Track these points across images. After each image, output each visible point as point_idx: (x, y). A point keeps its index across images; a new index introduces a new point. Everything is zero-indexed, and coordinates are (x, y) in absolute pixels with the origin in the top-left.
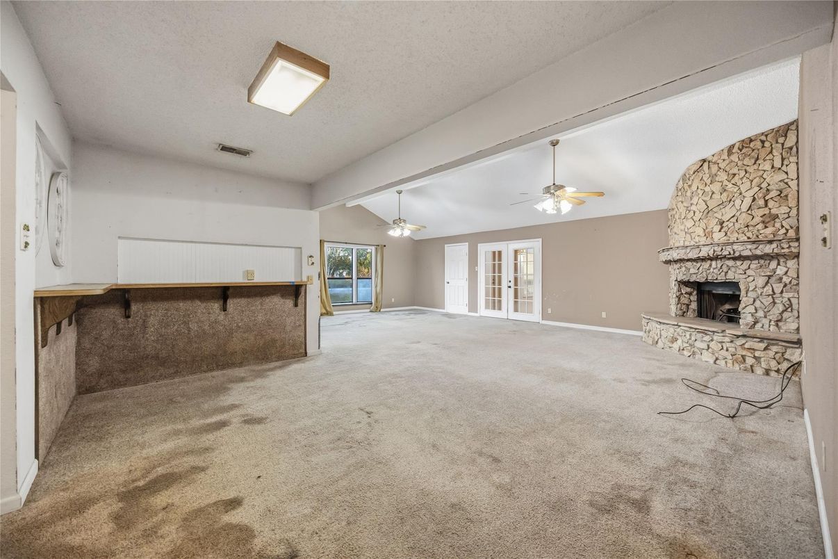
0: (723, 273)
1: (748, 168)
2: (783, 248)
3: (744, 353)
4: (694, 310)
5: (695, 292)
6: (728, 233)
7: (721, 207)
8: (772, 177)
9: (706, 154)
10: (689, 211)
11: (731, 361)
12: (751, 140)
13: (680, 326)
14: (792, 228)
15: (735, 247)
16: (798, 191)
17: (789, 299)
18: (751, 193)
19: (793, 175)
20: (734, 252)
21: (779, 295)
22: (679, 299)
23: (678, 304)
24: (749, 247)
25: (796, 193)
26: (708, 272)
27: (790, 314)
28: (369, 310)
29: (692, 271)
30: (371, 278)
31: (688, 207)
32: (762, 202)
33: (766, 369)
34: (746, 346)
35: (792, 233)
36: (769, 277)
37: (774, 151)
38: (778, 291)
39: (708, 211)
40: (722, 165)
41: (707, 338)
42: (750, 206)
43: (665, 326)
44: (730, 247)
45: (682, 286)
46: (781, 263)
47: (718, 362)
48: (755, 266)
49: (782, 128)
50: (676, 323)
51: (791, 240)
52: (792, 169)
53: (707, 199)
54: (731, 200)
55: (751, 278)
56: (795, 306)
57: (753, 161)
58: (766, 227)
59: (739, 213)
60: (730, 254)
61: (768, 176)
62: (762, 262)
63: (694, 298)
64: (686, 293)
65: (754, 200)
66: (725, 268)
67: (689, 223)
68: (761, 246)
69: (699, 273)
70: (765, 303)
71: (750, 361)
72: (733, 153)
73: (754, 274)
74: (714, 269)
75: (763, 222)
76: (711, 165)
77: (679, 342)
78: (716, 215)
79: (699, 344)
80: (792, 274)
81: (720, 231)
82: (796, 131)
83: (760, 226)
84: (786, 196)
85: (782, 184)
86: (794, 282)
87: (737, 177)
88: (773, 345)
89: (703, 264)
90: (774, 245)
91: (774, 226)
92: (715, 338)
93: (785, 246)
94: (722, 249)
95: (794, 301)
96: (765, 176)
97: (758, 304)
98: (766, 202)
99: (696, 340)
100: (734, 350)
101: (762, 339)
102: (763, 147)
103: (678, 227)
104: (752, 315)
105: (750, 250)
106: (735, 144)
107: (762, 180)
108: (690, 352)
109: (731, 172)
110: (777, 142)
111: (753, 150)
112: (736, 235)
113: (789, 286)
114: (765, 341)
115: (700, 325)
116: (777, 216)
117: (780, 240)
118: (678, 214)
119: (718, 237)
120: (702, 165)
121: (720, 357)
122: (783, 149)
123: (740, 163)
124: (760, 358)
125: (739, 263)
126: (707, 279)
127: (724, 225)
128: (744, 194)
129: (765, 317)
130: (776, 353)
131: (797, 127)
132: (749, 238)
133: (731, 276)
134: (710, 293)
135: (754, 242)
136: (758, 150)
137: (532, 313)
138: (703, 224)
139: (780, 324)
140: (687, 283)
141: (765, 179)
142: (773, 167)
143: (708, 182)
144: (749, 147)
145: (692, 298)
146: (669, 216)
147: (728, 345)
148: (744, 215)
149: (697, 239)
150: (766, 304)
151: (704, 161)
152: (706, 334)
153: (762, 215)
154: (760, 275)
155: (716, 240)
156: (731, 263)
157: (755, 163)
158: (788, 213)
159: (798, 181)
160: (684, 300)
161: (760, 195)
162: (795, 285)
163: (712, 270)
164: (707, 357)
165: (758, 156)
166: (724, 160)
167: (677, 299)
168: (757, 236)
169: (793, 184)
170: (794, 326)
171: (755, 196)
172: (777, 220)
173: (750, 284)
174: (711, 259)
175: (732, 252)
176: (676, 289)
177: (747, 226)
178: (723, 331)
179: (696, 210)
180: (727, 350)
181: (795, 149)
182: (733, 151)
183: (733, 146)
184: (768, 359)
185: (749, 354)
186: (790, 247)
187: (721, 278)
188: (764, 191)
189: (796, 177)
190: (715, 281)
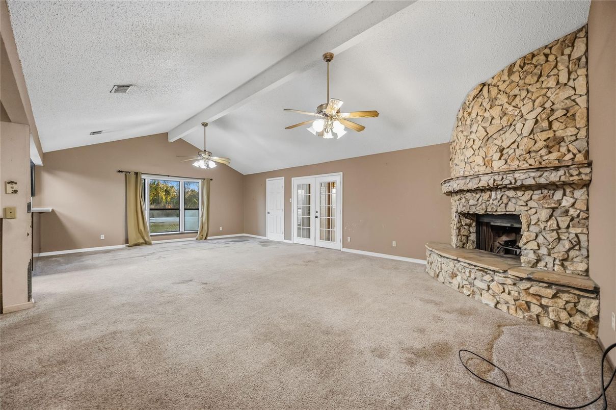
0: (503, 205)
1: (530, 88)
2: (572, 176)
3: (529, 299)
4: (473, 242)
5: (474, 224)
6: (509, 161)
7: (501, 132)
8: (557, 94)
9: (486, 78)
10: (469, 140)
11: (513, 307)
12: (533, 56)
13: (459, 261)
14: (580, 152)
15: (517, 175)
16: (588, 109)
17: (576, 235)
18: (533, 115)
19: (582, 90)
20: (516, 182)
21: (564, 230)
22: (459, 231)
23: (458, 236)
24: (533, 174)
25: (586, 111)
26: (488, 203)
27: (577, 253)
28: (195, 238)
29: (472, 202)
30: (198, 209)
31: (467, 136)
32: (545, 124)
33: (554, 321)
34: (531, 291)
35: (580, 158)
36: (554, 209)
37: (559, 64)
38: (563, 225)
39: (488, 138)
40: (502, 87)
41: (487, 278)
42: (532, 130)
43: (445, 259)
44: (511, 175)
45: (462, 218)
46: (567, 193)
47: (499, 306)
48: (538, 196)
49: (569, 37)
50: (456, 258)
51: (581, 166)
52: (581, 84)
53: (487, 125)
54: (511, 124)
55: (534, 211)
56: (584, 244)
57: (536, 78)
58: (550, 152)
59: (520, 138)
60: (511, 183)
61: (552, 94)
62: (545, 192)
63: (473, 229)
64: (466, 225)
65: (537, 122)
66: (505, 200)
67: (469, 153)
68: (546, 174)
69: (479, 205)
70: (549, 239)
71: (536, 310)
72: (513, 72)
73: (537, 206)
74: (493, 200)
75: (547, 147)
76: (491, 88)
77: (459, 278)
78: (496, 142)
79: (478, 283)
80: (581, 205)
81: (500, 159)
82: (585, 39)
83: (543, 152)
84: (574, 115)
85: (568, 101)
86: (583, 215)
87: (518, 99)
88: (563, 292)
89: (482, 195)
90: (561, 172)
91: (559, 151)
92: (496, 278)
93: (575, 172)
94: (503, 178)
95: (583, 238)
96: (549, 94)
97: (540, 239)
98: (550, 123)
99: (475, 278)
100: (516, 294)
101: (550, 285)
102: (547, 61)
103: (458, 158)
104: (534, 252)
105: (534, 178)
106: (515, 63)
107: (546, 99)
108: (469, 290)
109: (511, 94)
110: (563, 54)
111: (536, 66)
112: (517, 162)
113: (576, 220)
114: (553, 287)
115: (480, 261)
116: (563, 139)
117: (568, 166)
118: (458, 144)
119: (498, 165)
120: (481, 90)
121: (502, 301)
122: (569, 61)
123: (521, 83)
124: (547, 307)
125: (520, 193)
126: (486, 211)
127: (504, 152)
128: (525, 117)
129: (549, 255)
130: (567, 302)
131: (587, 33)
132: (530, 165)
133: (511, 208)
134: (488, 224)
135: (538, 169)
136: (542, 65)
137: (334, 241)
138: (482, 153)
139: (566, 263)
140: (466, 215)
141: (549, 98)
142: (558, 83)
143: (488, 107)
144: (531, 63)
145: (471, 229)
146: (451, 148)
147: (511, 288)
148: (526, 139)
149: (477, 169)
150: (551, 240)
151: (484, 85)
152: (486, 273)
153: (545, 138)
154: (543, 207)
155: (496, 169)
156: (511, 193)
157: (537, 81)
158: (576, 135)
159: (588, 97)
160: (464, 232)
161: (544, 116)
162: (584, 219)
163: (491, 201)
164: (488, 300)
165: (541, 73)
166: (504, 81)
167: (457, 231)
168: (540, 163)
169: (582, 101)
170: (582, 267)
171: (538, 118)
172: (562, 144)
173: (532, 217)
174: (490, 189)
175: (513, 181)
176: (456, 220)
177: (529, 152)
178: (505, 271)
179: (475, 138)
180: (509, 294)
181: (584, 59)
182: (514, 70)
183: (514, 64)
184: (557, 309)
185: (535, 301)
186: (580, 173)
187: (501, 210)
188: (548, 111)
189: (585, 91)
190: (494, 213)
